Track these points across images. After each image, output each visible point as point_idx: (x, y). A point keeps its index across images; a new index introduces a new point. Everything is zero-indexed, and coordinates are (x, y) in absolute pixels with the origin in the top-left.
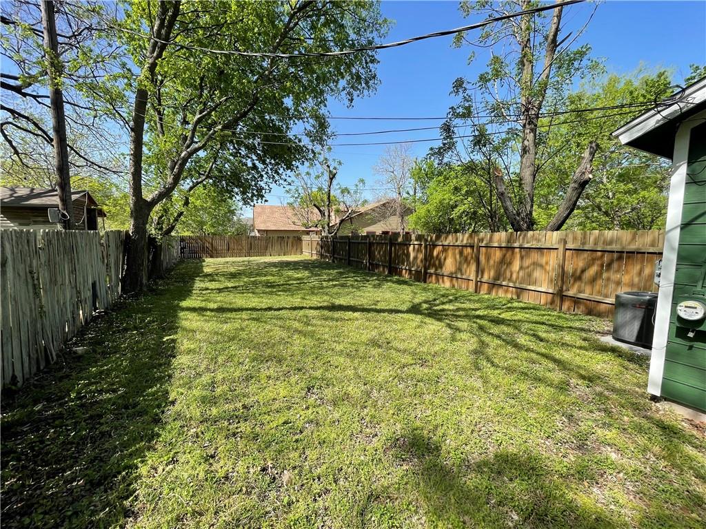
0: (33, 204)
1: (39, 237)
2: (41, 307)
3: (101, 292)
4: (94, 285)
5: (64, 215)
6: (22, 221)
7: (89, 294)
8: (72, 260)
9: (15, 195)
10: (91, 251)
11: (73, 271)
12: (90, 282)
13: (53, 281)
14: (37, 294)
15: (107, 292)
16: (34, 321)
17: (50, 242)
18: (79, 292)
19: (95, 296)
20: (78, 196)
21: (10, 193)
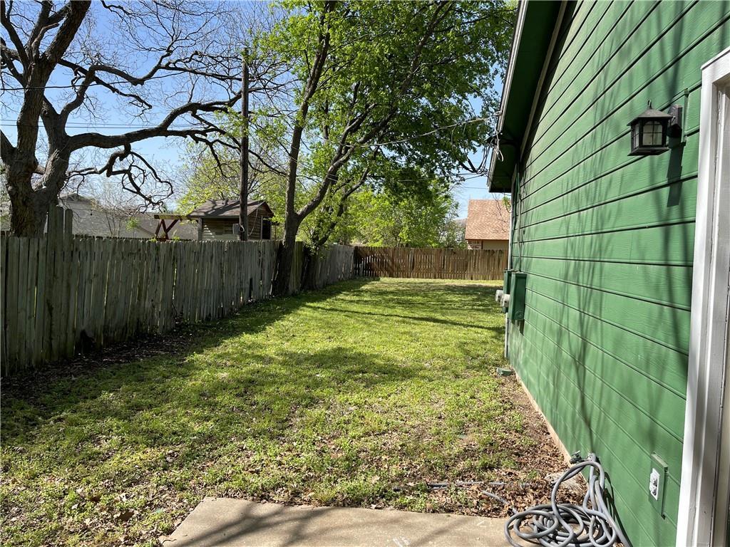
0: (225, 216)
1: (226, 245)
2: (223, 284)
3: (255, 288)
4: (251, 280)
5: (241, 229)
6: (218, 231)
7: (248, 286)
8: (240, 261)
9: (216, 208)
10: (251, 256)
11: (240, 268)
12: (249, 278)
13: (229, 271)
14: (222, 276)
15: (259, 288)
16: (220, 290)
17: (230, 248)
18: (241, 282)
19: (251, 288)
20: (257, 206)
21: (212, 205)
